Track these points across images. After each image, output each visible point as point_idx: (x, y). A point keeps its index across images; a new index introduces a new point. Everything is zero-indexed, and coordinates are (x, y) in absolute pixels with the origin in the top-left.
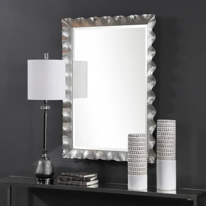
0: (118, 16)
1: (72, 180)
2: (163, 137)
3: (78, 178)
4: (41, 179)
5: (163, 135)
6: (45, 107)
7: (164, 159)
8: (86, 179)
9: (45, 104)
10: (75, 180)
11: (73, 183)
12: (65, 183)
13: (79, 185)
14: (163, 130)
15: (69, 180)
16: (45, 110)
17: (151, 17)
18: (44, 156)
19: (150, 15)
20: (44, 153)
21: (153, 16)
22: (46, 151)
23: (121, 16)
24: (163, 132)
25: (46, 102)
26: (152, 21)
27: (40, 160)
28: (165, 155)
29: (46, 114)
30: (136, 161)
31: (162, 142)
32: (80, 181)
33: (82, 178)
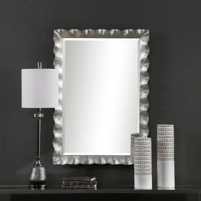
0: (113, 30)
1: (79, 184)
2: (166, 140)
3: (85, 182)
4: (37, 186)
5: (166, 138)
6: (39, 115)
7: (167, 160)
8: (92, 182)
9: (39, 112)
10: (81, 184)
11: (79, 186)
12: (70, 188)
13: (87, 189)
14: (166, 133)
15: (75, 184)
16: (39, 118)
17: (145, 32)
18: (38, 163)
19: (143, 30)
20: (38, 160)
21: (147, 31)
22: (40, 158)
23: (116, 30)
24: (166, 135)
25: (40, 109)
26: (146, 35)
27: (34, 167)
28: (168, 156)
29: (40, 121)
30: (145, 162)
31: (166, 144)
32: (87, 184)
33: (88, 181)
